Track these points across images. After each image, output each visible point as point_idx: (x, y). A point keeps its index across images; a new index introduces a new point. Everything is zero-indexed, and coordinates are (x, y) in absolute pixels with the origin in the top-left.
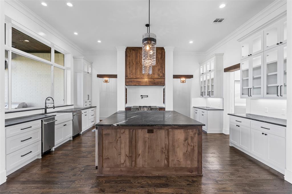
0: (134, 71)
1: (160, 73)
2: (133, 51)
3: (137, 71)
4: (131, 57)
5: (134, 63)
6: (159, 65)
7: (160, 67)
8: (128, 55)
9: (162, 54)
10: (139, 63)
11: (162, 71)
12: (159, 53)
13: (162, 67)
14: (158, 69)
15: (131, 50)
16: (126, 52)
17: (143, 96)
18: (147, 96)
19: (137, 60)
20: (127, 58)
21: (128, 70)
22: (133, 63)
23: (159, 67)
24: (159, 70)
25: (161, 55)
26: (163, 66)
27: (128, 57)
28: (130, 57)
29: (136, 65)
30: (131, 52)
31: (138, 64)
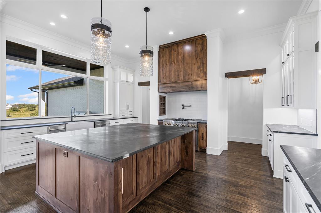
0: (168, 74)
1: (200, 73)
2: (167, 49)
3: (171, 73)
4: (164, 57)
5: (168, 64)
6: (199, 61)
7: (201, 64)
8: (161, 55)
9: (203, 44)
11: (203, 69)
12: (198, 44)
13: (203, 63)
14: (198, 67)
15: (165, 48)
16: (159, 52)
17: (184, 106)
18: (189, 106)
19: (171, 60)
20: (160, 59)
21: (161, 74)
22: (167, 64)
23: (199, 64)
24: (199, 68)
25: (201, 46)
26: (205, 62)
27: (161, 58)
28: (163, 57)
29: (169, 66)
30: (165, 51)
31: (172, 64)
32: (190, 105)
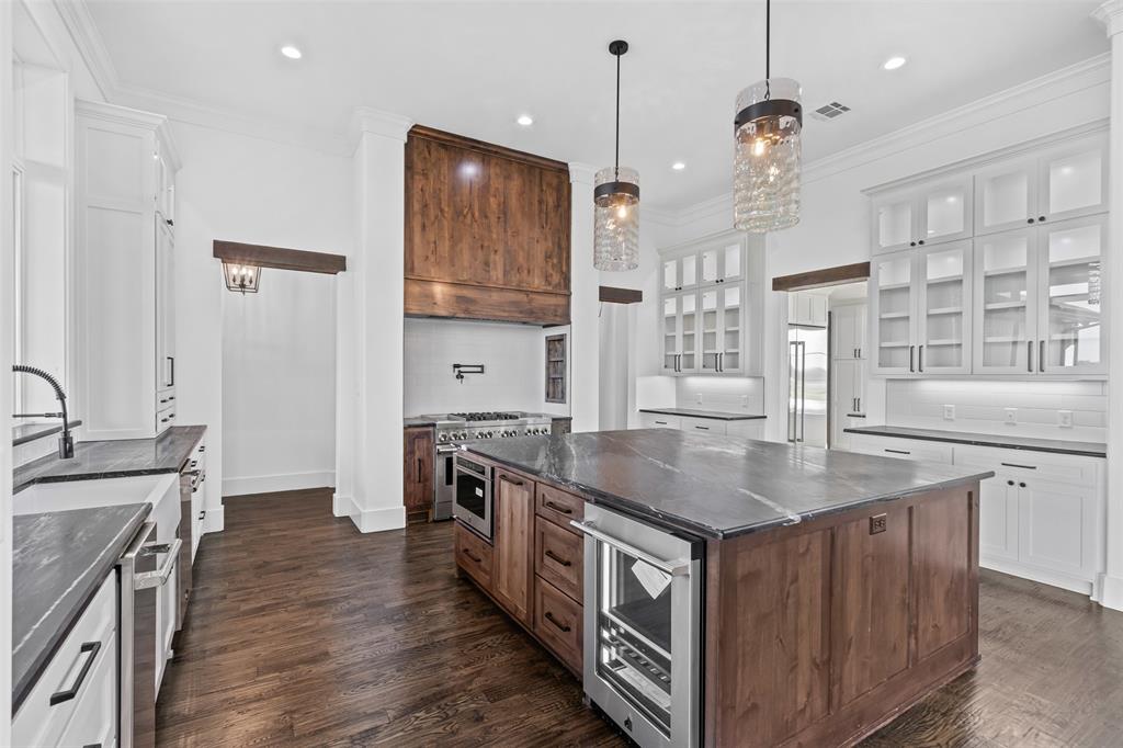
0: (447, 249)
1: (551, 271)
2: (442, 151)
3: (458, 249)
4: (431, 177)
5: (446, 209)
6: (549, 237)
7: (553, 244)
8: (419, 166)
9: (558, 190)
10: (470, 215)
11: (560, 262)
12: (549, 185)
13: (559, 246)
14: (546, 253)
15: (433, 145)
16: (406, 145)
17: (462, 369)
18: (479, 369)
19: (458, 199)
20: (412, 178)
21: (417, 239)
22: (442, 211)
23: (550, 245)
24: (548, 257)
25: (555, 194)
26: (564, 244)
27: (417, 177)
28: (425, 175)
29: (453, 219)
30: (434, 153)
31: (465, 217)
32: (482, 367)
